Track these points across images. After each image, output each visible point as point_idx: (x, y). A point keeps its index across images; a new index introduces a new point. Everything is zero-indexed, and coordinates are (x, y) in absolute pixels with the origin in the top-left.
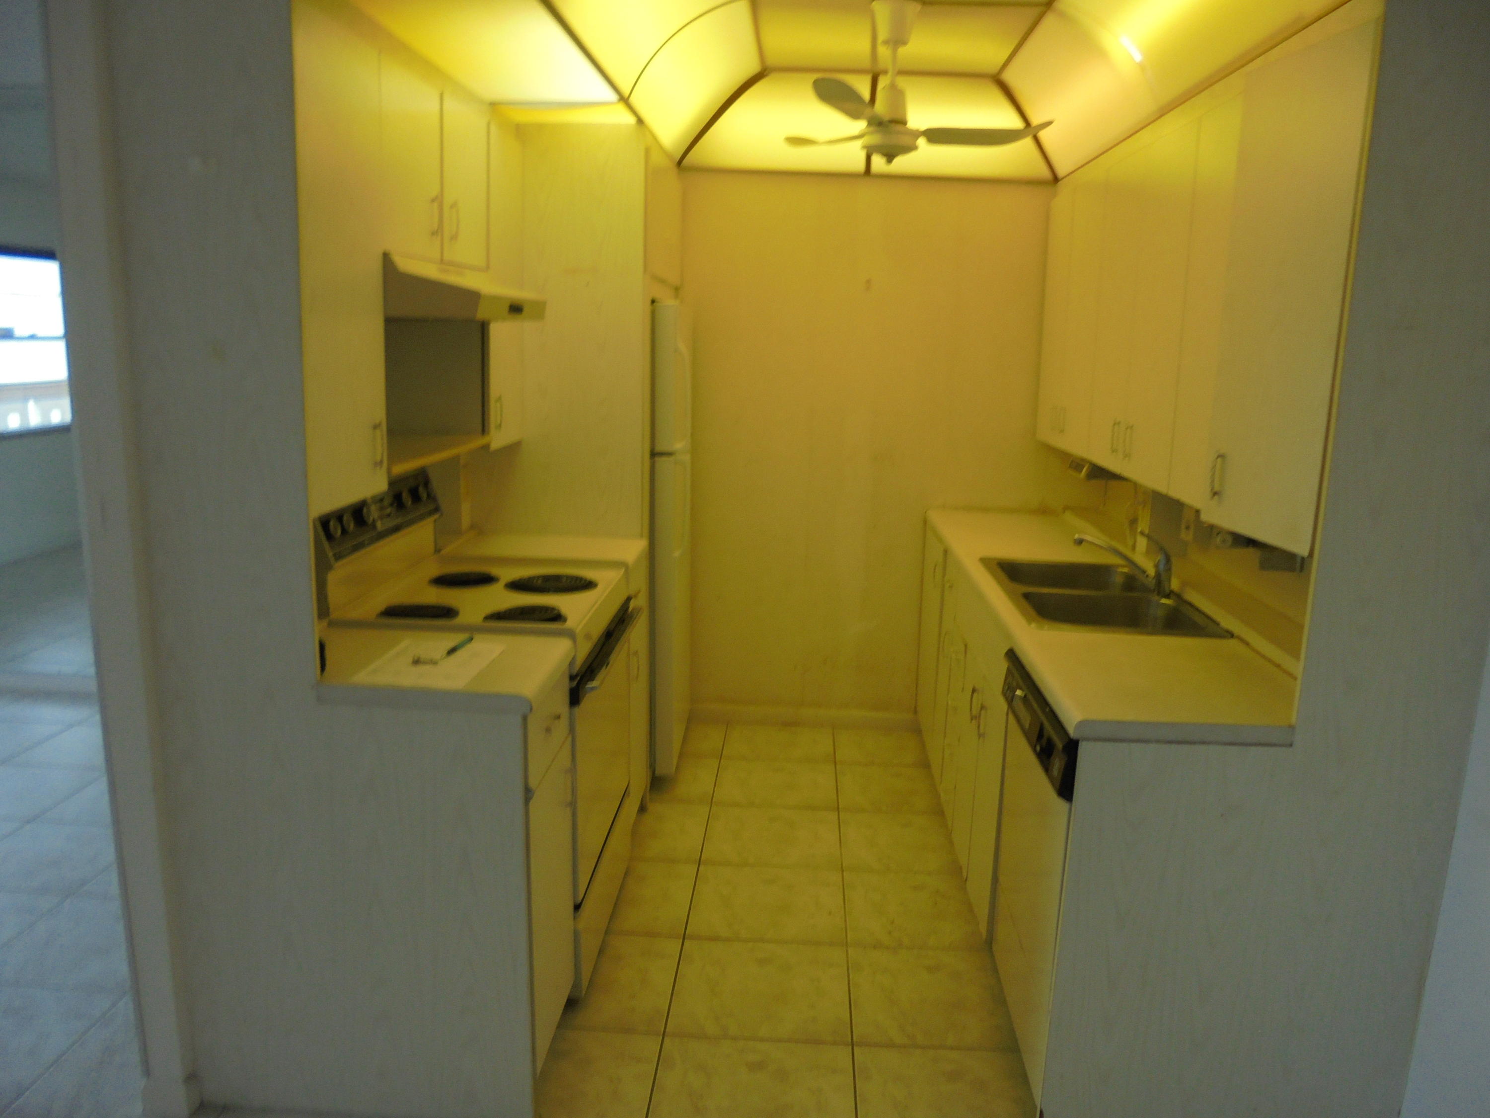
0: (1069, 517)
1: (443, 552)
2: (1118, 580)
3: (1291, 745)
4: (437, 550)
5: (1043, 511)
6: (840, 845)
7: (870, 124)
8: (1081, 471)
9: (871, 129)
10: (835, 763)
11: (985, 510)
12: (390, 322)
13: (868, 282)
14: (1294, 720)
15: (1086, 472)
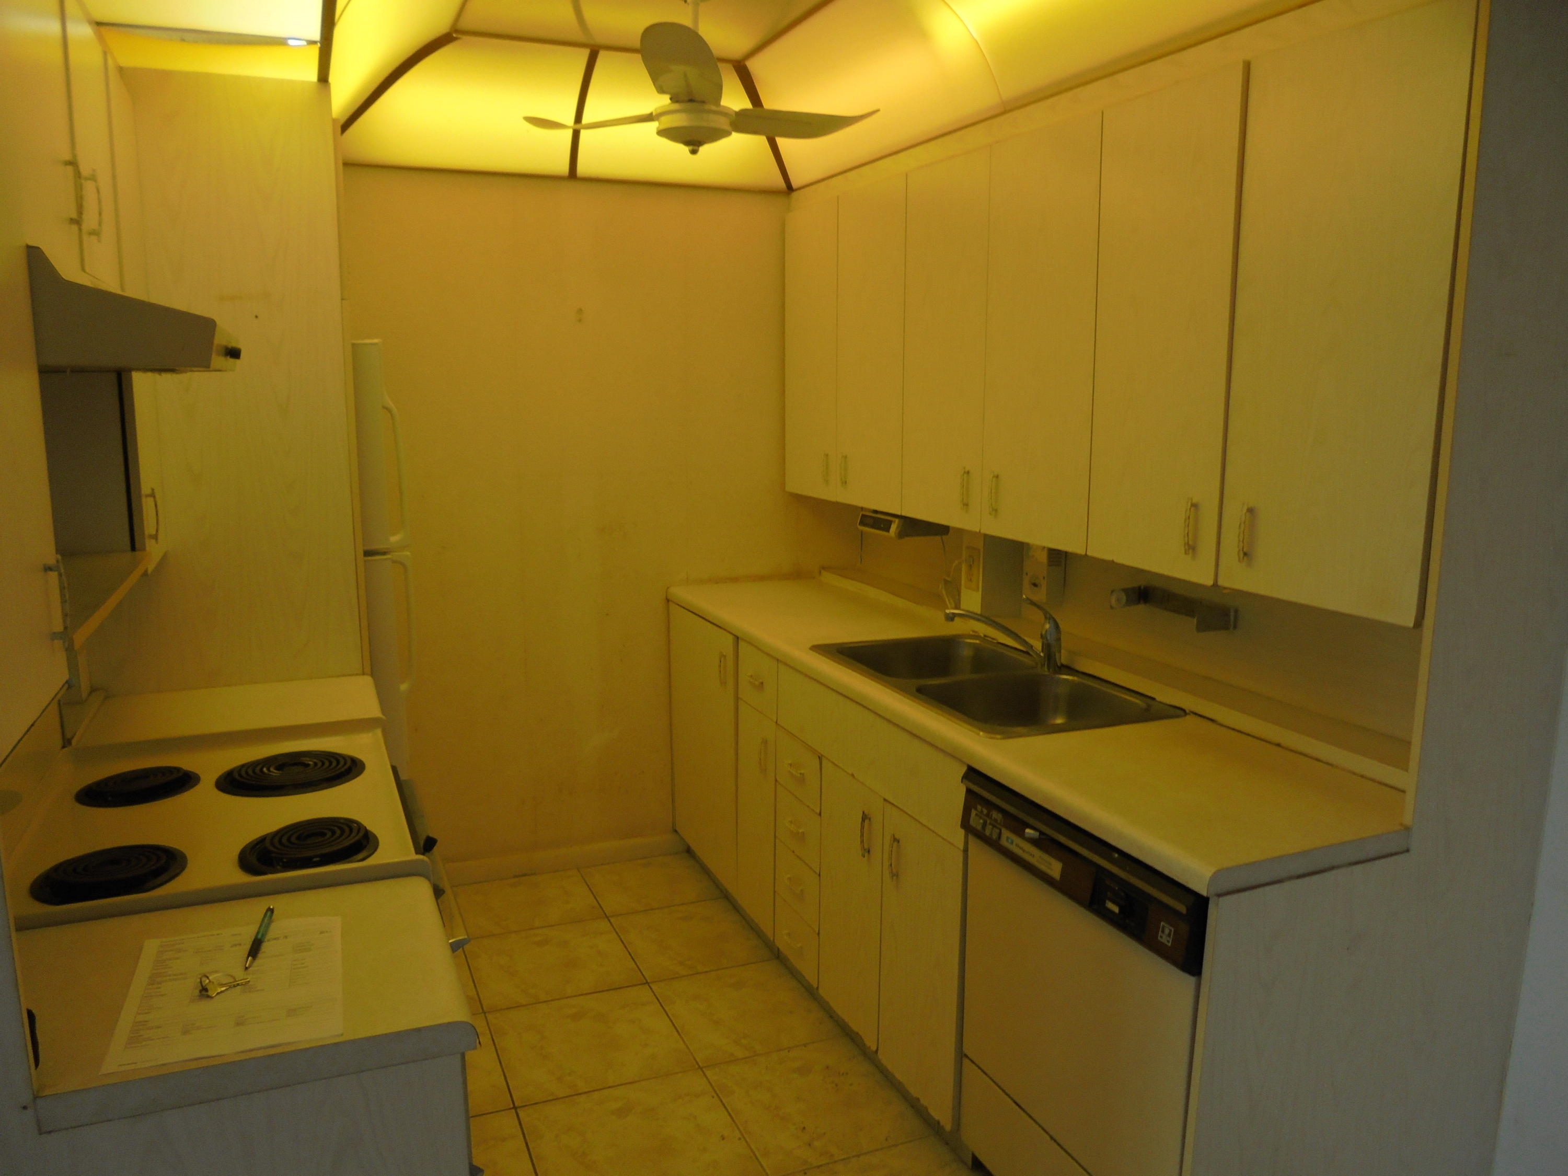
0: (829, 578)
1: (74, 742)
2: (966, 653)
3: (1408, 851)
4: (67, 742)
5: (797, 575)
6: (679, 1034)
7: (674, 99)
8: (888, 530)
9: (676, 106)
10: (607, 918)
11: (735, 580)
12: (46, 372)
13: (580, 311)
14: (1408, 819)
15: (897, 528)
